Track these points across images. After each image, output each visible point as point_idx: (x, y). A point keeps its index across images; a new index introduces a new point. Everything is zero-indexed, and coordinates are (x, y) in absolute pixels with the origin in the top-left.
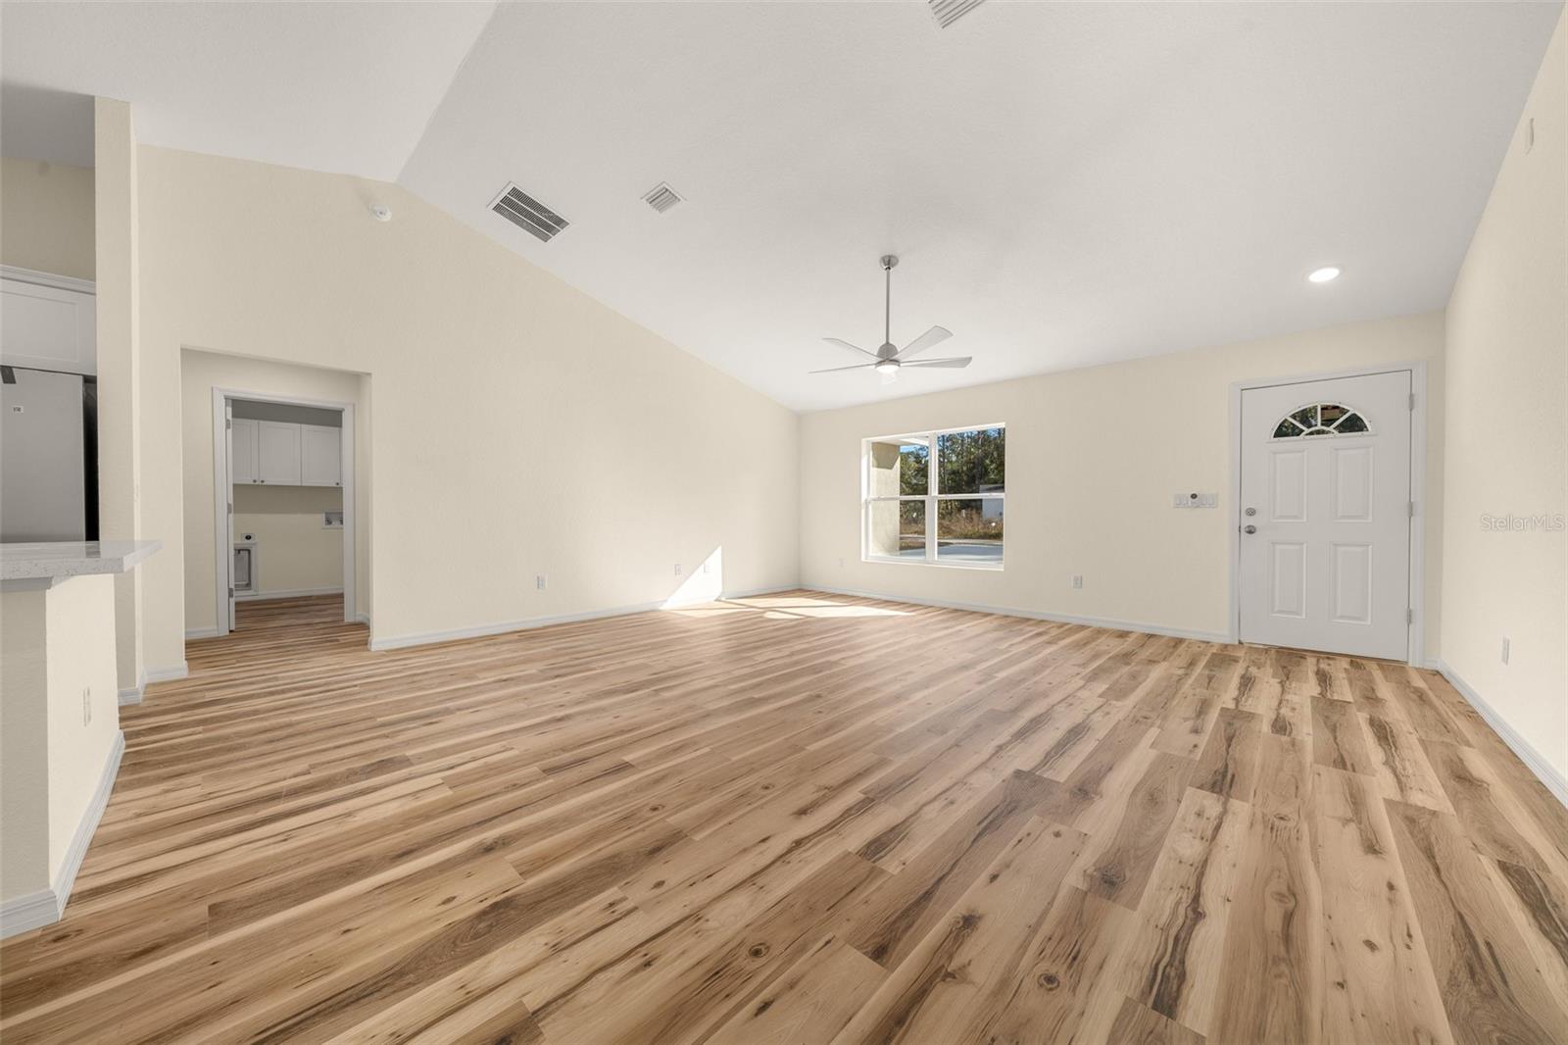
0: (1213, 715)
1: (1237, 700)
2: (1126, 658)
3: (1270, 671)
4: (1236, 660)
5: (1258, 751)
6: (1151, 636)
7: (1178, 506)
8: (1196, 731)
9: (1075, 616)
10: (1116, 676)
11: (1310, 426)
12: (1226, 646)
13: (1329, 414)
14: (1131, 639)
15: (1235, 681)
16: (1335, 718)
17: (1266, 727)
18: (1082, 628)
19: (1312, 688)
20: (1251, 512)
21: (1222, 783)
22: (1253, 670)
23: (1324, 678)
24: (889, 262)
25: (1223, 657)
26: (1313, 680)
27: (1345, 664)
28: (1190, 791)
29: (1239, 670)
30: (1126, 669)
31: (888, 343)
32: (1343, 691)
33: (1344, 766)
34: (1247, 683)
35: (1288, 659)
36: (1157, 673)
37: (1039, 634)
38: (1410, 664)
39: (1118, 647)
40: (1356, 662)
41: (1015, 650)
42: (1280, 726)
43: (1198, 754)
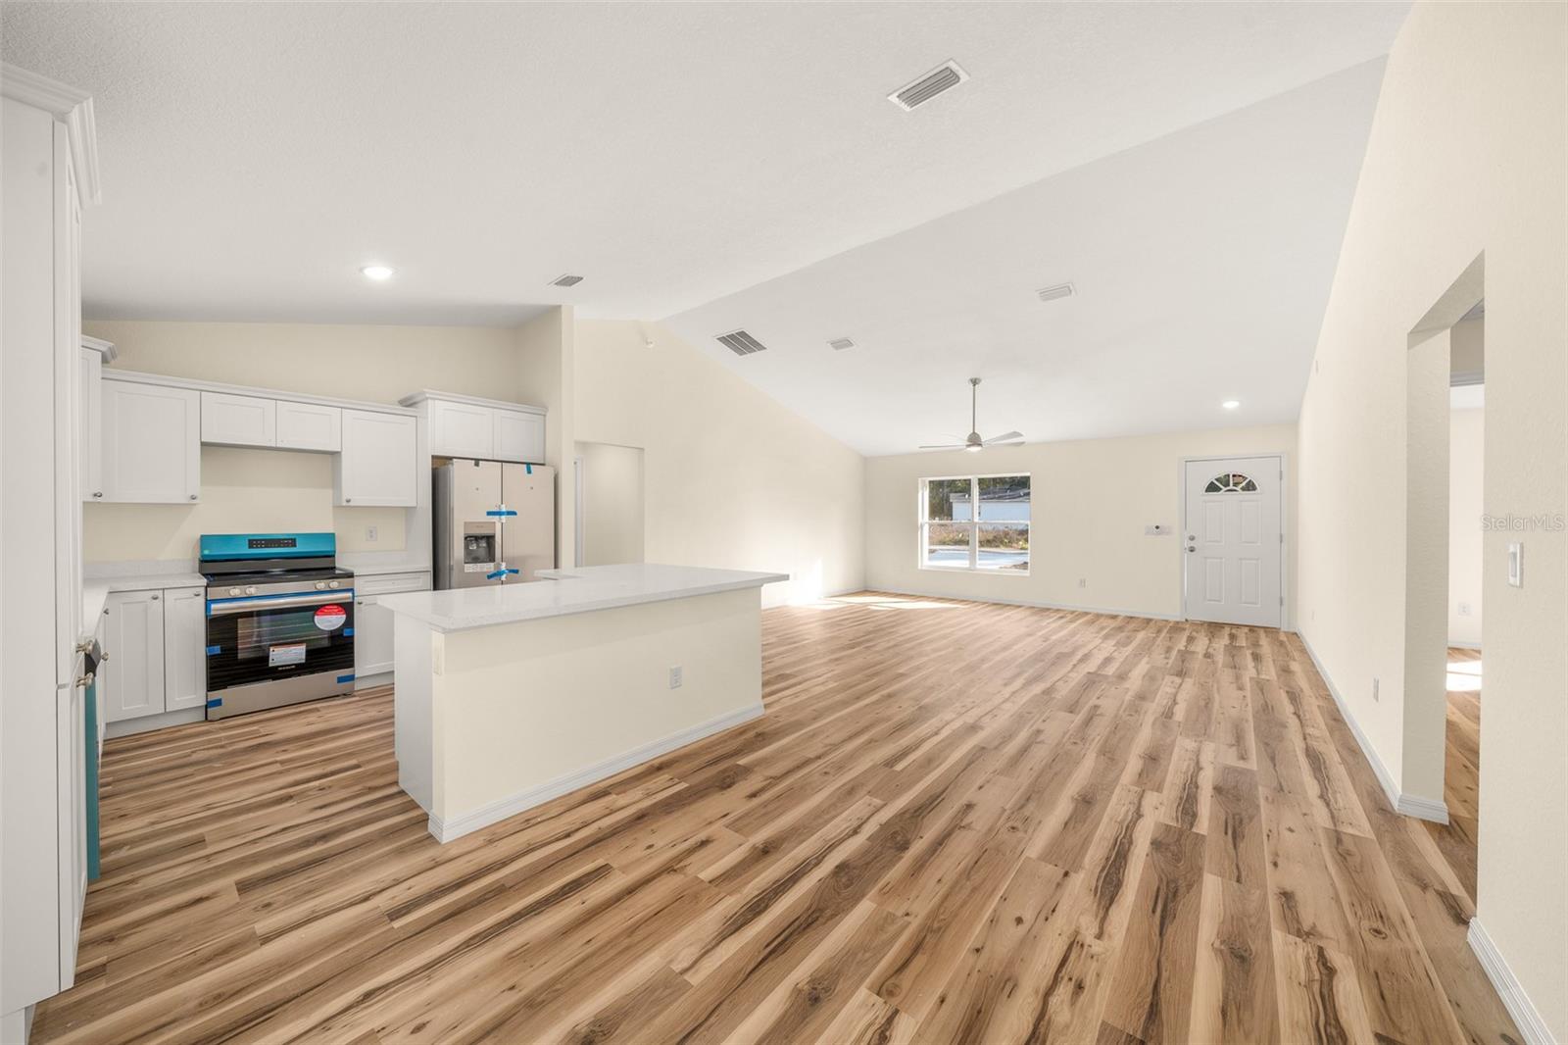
0: (1174, 653)
1: (1186, 647)
2: (1120, 629)
3: (1203, 633)
4: (1184, 629)
5: (1197, 664)
6: (1131, 618)
7: (1147, 533)
8: (1166, 658)
9: (1080, 607)
10: (1118, 637)
11: (1225, 486)
12: (1178, 623)
13: (1237, 480)
14: (1120, 619)
15: (1185, 639)
16: (1234, 652)
17: (1200, 656)
18: (1087, 614)
19: (1226, 640)
20: (1192, 538)
21: (1181, 673)
22: (1194, 634)
23: (1232, 637)
24: (975, 382)
25: (1177, 628)
26: (1227, 637)
27: (1246, 630)
28: (1167, 677)
29: (1187, 633)
30: (1123, 634)
31: (974, 433)
32: (1242, 642)
33: (1235, 667)
34: (1191, 639)
35: (1214, 628)
36: (1141, 635)
37: (1062, 617)
38: (1282, 629)
39: (1114, 624)
40: (1252, 629)
41: (1054, 625)
42: (1207, 655)
43: (1169, 666)
